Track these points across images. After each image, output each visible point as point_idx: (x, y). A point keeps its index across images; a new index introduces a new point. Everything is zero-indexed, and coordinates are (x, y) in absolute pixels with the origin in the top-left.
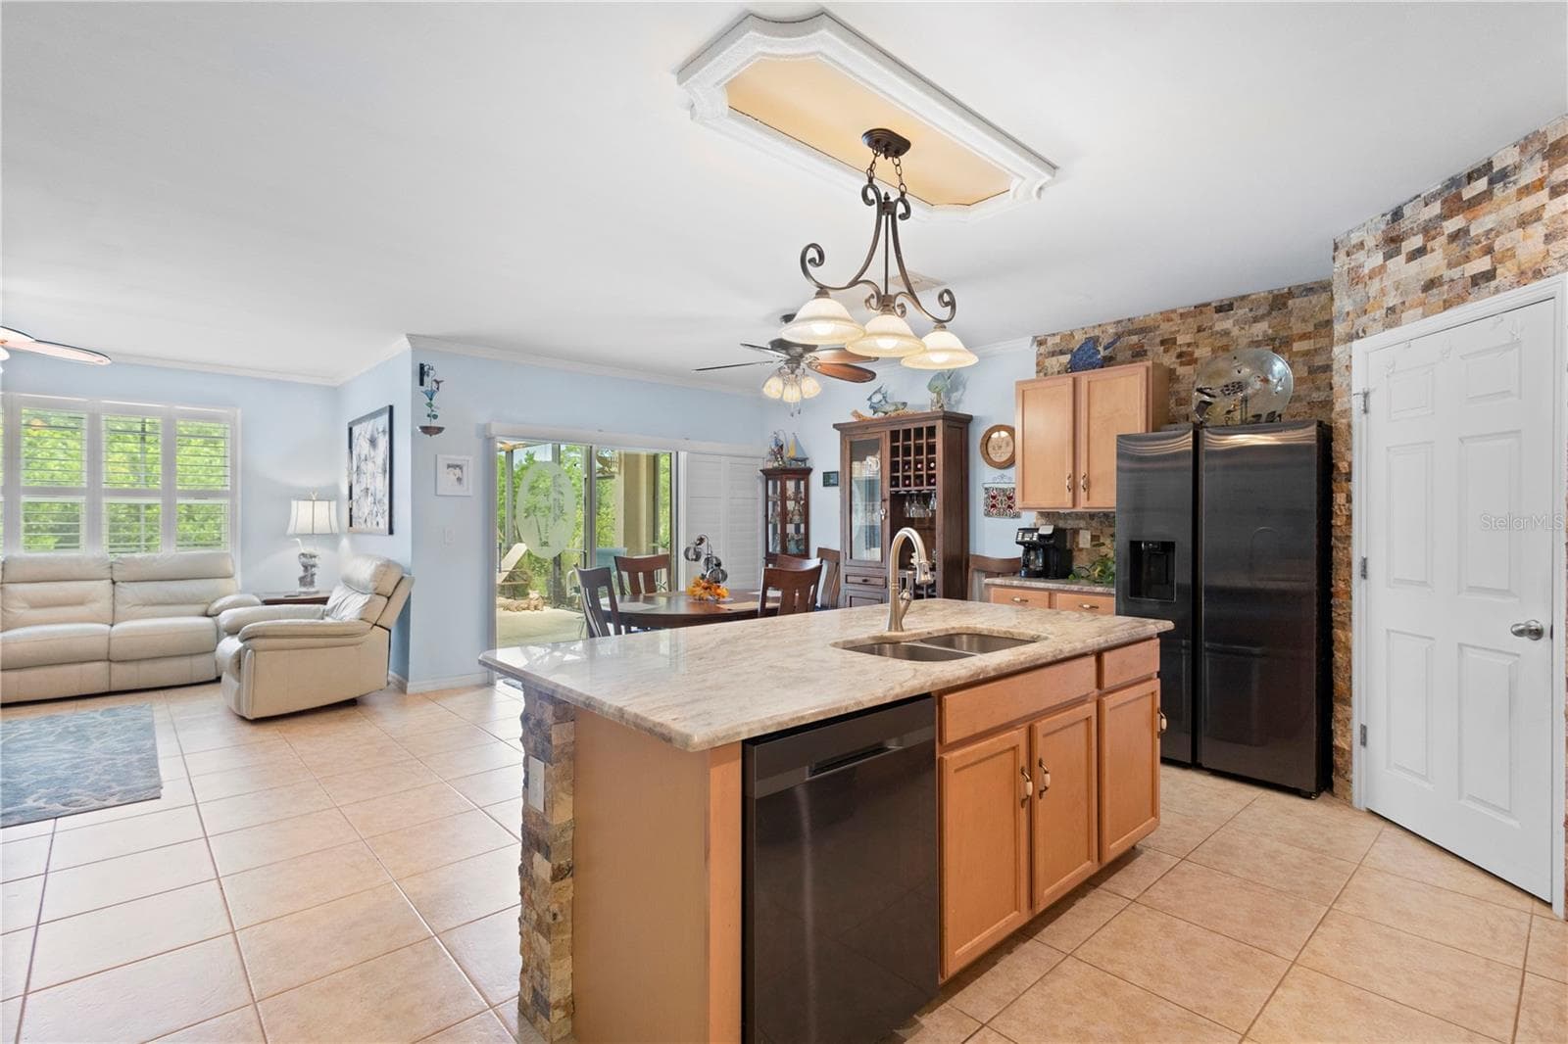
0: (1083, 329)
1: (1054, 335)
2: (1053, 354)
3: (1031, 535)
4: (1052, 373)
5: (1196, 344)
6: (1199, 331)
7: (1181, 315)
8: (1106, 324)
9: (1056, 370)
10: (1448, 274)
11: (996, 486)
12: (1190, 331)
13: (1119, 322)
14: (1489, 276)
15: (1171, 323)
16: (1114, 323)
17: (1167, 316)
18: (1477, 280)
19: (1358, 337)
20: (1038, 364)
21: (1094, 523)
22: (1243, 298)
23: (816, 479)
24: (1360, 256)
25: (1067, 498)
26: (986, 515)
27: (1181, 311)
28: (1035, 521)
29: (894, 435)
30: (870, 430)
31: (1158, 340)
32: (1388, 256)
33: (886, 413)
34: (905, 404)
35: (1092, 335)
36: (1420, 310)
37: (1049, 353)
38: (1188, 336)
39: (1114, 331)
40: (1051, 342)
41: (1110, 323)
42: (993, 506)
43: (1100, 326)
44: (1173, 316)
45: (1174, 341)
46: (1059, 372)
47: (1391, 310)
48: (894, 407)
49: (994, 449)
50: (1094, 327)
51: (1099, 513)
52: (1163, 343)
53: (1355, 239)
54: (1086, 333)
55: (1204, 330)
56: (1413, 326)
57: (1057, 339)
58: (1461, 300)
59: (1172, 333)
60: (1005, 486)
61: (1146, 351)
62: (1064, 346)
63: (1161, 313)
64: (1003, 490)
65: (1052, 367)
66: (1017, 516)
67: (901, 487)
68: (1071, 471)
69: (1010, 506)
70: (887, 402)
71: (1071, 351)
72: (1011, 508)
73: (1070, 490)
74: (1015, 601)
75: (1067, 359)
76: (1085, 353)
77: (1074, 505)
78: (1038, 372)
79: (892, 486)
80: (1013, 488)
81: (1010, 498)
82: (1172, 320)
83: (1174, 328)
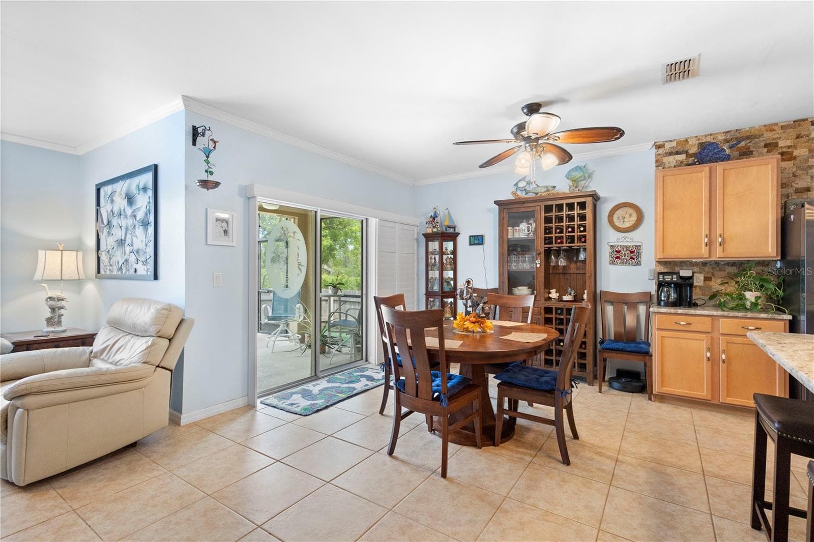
0: (697, 137)
1: (671, 141)
2: (670, 154)
3: (670, 277)
4: (669, 167)
5: (795, 147)
6: (797, 138)
7: (782, 127)
8: (717, 134)
9: (672, 165)
11: (621, 244)
12: (791, 138)
13: (727, 132)
15: (774, 133)
16: (724, 133)
17: (770, 128)
20: (657, 161)
21: (706, 269)
23: (463, 241)
25: (704, 251)
26: (611, 264)
27: (783, 124)
28: (654, 267)
29: (548, 209)
30: (525, 205)
31: (763, 144)
33: (537, 194)
34: (554, 187)
35: (704, 141)
37: (666, 153)
38: (788, 141)
39: (724, 138)
40: (667, 146)
41: (720, 133)
42: (618, 258)
43: (711, 134)
44: (776, 128)
45: (776, 145)
46: (675, 166)
48: (546, 189)
49: (618, 218)
50: (707, 136)
52: (766, 146)
54: (699, 140)
55: (802, 137)
57: (674, 144)
59: (775, 139)
60: (628, 244)
61: (751, 152)
62: (680, 149)
63: (765, 126)
64: (627, 247)
65: (669, 163)
66: (638, 264)
67: (554, 245)
68: (707, 232)
69: (632, 258)
70: (538, 186)
71: (686, 152)
72: (634, 259)
73: (706, 245)
74: (680, 324)
75: (683, 157)
76: (710, 151)
77: (710, 256)
78: (657, 167)
79: (545, 244)
80: (636, 246)
81: (632, 252)
82: (774, 130)
83: (776, 136)
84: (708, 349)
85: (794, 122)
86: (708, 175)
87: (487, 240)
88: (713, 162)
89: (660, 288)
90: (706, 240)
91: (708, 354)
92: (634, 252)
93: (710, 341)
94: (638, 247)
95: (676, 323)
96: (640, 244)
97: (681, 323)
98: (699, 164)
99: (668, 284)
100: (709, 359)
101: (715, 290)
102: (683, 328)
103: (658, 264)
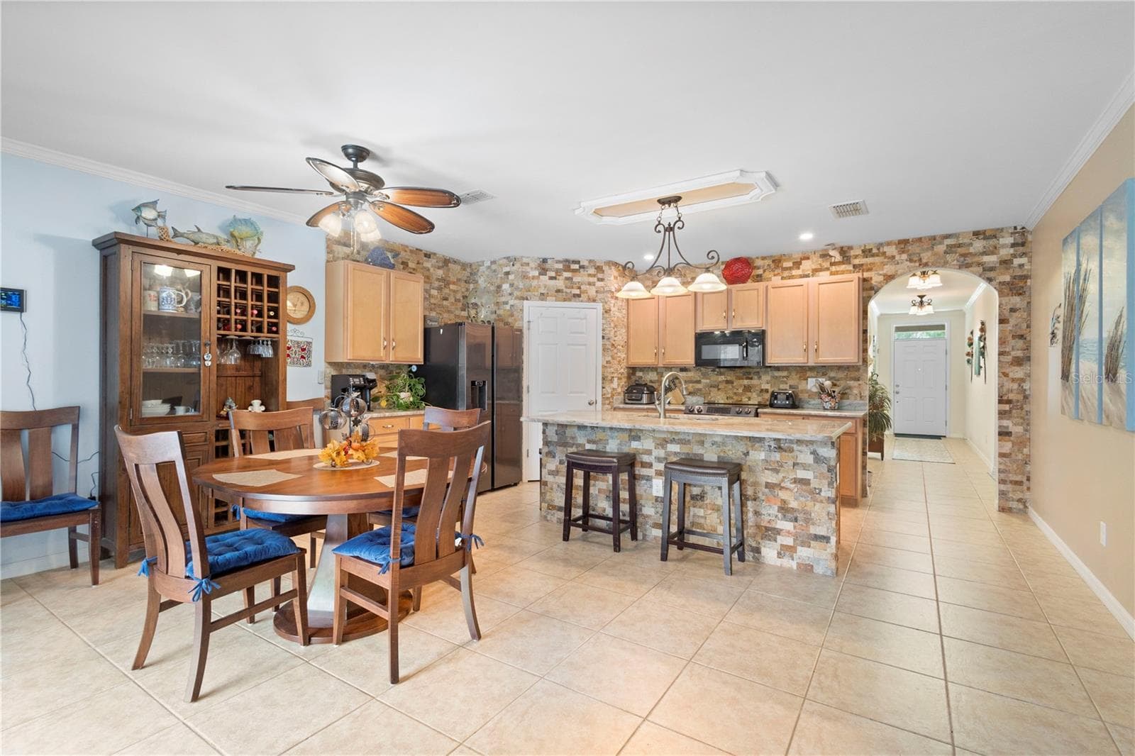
2: (339, 243)
3: (358, 380)
4: (337, 258)
6: (418, 263)
7: (411, 250)
10: (565, 290)
11: (292, 338)
12: (414, 261)
14: (579, 296)
17: (405, 248)
18: (575, 296)
19: (527, 299)
22: (435, 254)
24: (528, 269)
25: (382, 353)
28: (325, 369)
29: (224, 274)
31: (400, 261)
32: (540, 274)
36: (554, 298)
37: (336, 241)
38: (413, 264)
42: (288, 356)
47: (542, 294)
49: (290, 305)
52: (402, 263)
53: (525, 260)
55: (420, 264)
56: (550, 302)
58: (570, 300)
59: (406, 259)
60: (299, 339)
63: (402, 245)
64: (298, 343)
65: (338, 252)
66: (309, 365)
67: (233, 332)
68: (385, 336)
69: (303, 357)
72: (305, 358)
73: (384, 349)
74: (387, 427)
76: (379, 255)
77: (385, 359)
78: (328, 253)
79: (219, 329)
80: (307, 342)
81: (303, 350)
82: (406, 251)
83: (407, 257)
85: (417, 249)
86: (384, 278)
88: (386, 268)
90: (384, 344)
92: (305, 349)
94: (309, 343)
96: (310, 340)
97: (389, 426)
101: (375, 393)
102: (388, 432)
103: (327, 365)
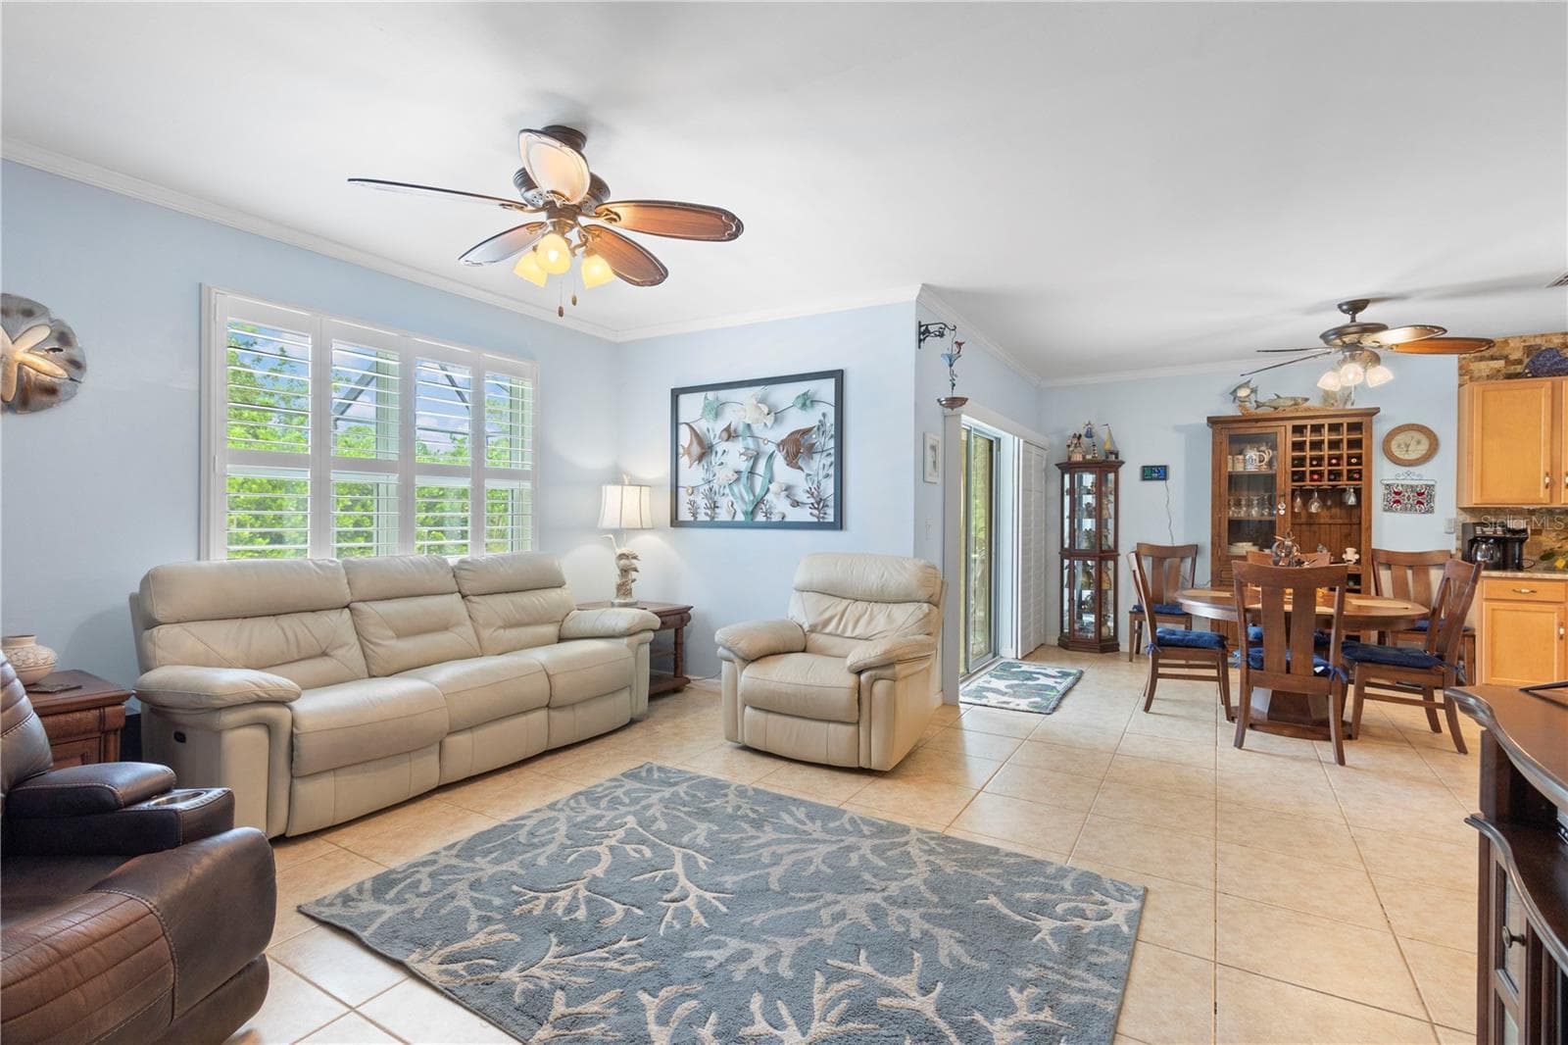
0: (1521, 337)
2: (1482, 359)
3: (1492, 530)
4: (1479, 378)
8: (1551, 334)
9: (1484, 374)
11: (1403, 482)
16: (1562, 334)
20: (1461, 368)
23: (1129, 475)
25: (1543, 495)
26: (1385, 510)
28: (1455, 516)
29: (1298, 430)
30: (1259, 424)
33: (1276, 408)
34: (1307, 400)
35: (1533, 343)
37: (1475, 357)
39: (1563, 341)
41: (1556, 334)
42: (1397, 502)
43: (1543, 335)
46: (1488, 377)
48: (1293, 402)
49: (1399, 446)
50: (1535, 337)
51: (1541, 509)
54: (1525, 341)
60: (1414, 483)
62: (1496, 352)
64: (1412, 486)
65: (1480, 371)
66: (1430, 511)
67: (1308, 482)
68: (1548, 470)
69: (1419, 502)
70: (1278, 397)
71: (1506, 358)
72: (1423, 504)
73: (1547, 487)
74: (1520, 592)
75: (1501, 363)
76: (1549, 360)
77: (1551, 501)
78: (1460, 375)
79: (1294, 481)
80: (1427, 486)
81: (1420, 494)
84: (1561, 625)
86: (1550, 393)
87: (1172, 473)
88: (1555, 376)
89: (1472, 546)
90: (1547, 480)
91: (1562, 631)
92: (1423, 494)
93: (1563, 614)
94: (1430, 487)
95: (1514, 590)
96: (1433, 483)
97: (1523, 591)
98: (1533, 376)
99: (1486, 539)
100: (1561, 638)
101: (1548, 548)
102: (1524, 598)
103: (1461, 512)
